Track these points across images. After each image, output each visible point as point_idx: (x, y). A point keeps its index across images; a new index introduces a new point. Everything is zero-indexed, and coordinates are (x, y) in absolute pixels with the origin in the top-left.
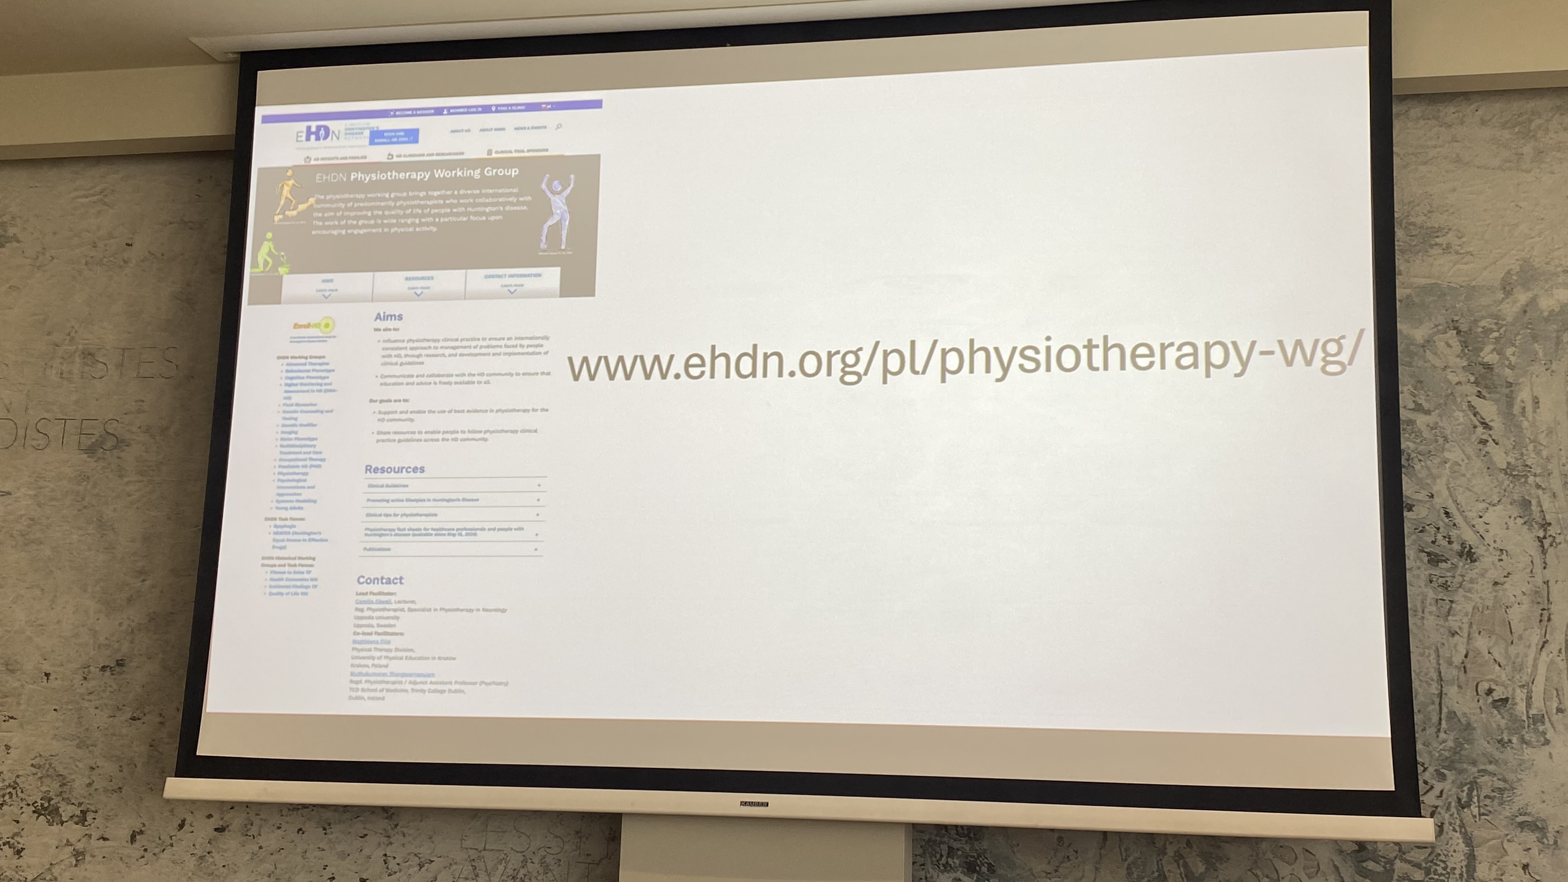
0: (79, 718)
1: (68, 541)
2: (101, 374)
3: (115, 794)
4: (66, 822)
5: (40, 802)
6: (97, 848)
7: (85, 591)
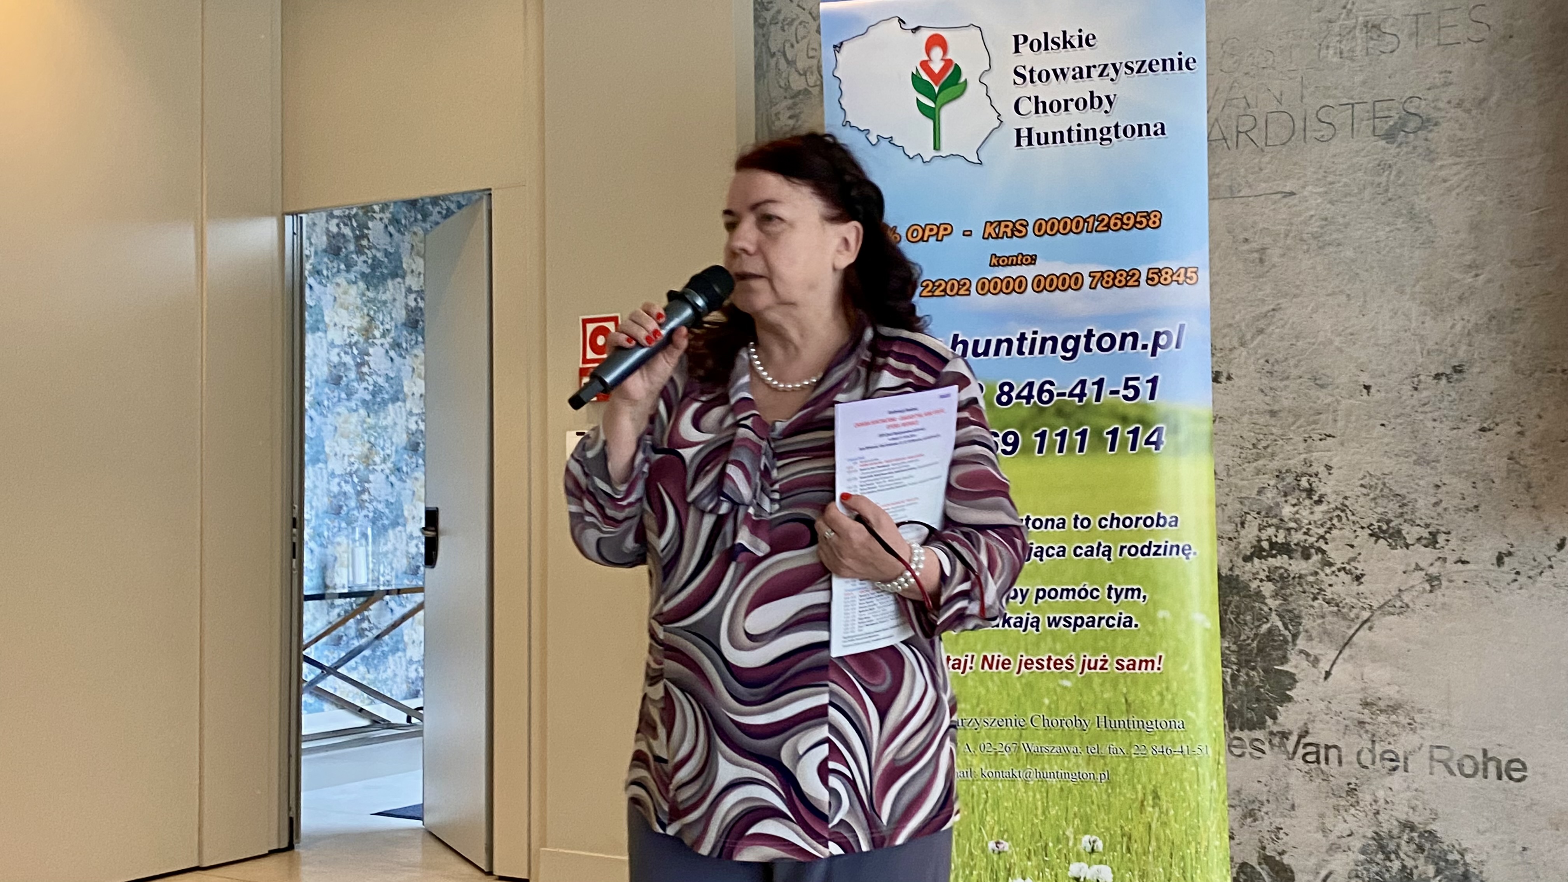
0: (1413, 432)
1: (1374, 239)
2: (1394, 46)
3: (1470, 513)
4: (1413, 545)
5: (1376, 525)
6: (1457, 572)
7: (1402, 292)
